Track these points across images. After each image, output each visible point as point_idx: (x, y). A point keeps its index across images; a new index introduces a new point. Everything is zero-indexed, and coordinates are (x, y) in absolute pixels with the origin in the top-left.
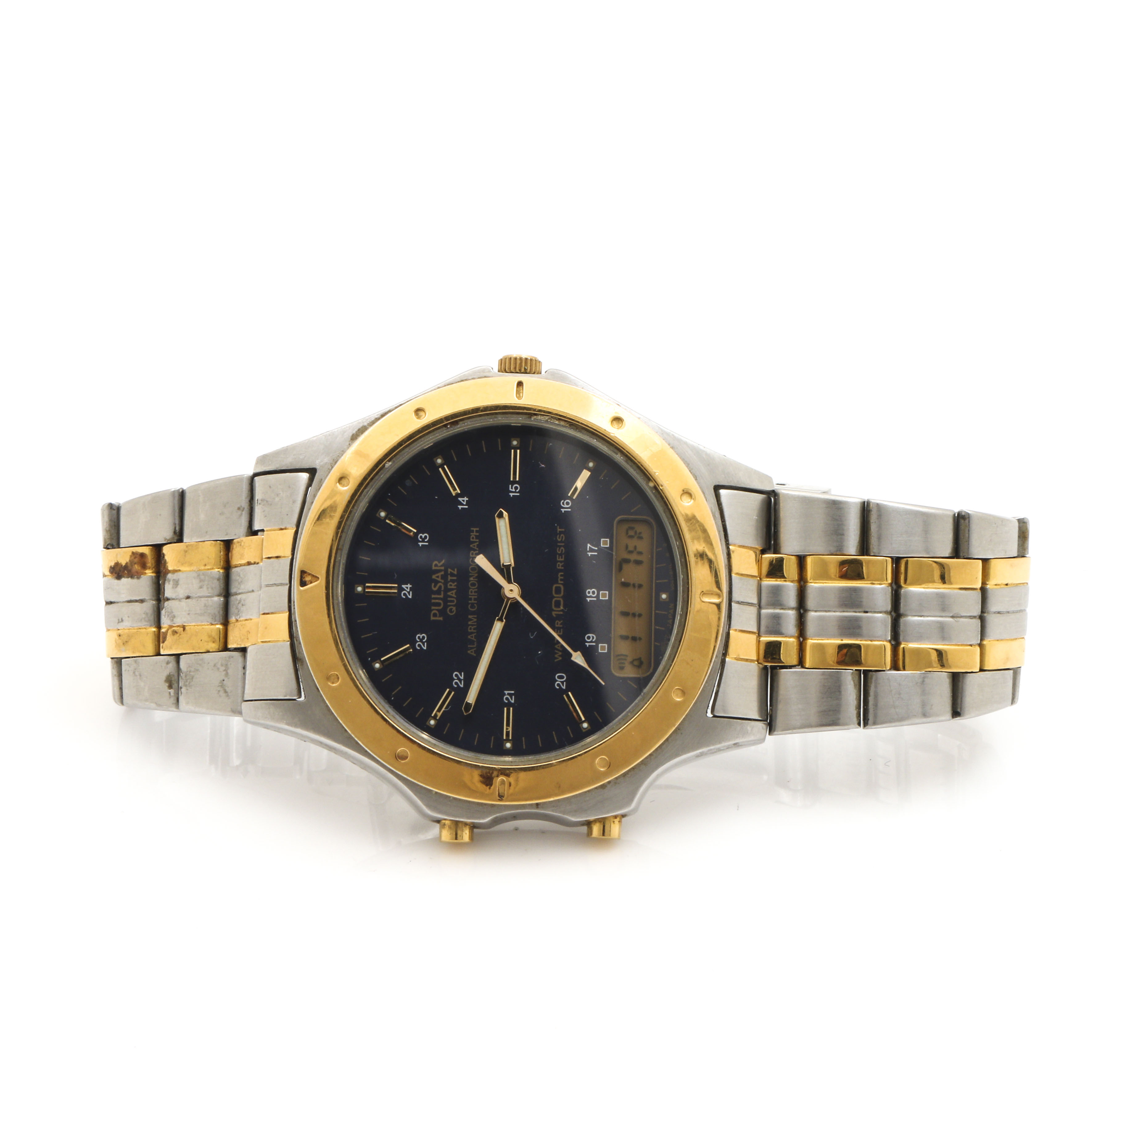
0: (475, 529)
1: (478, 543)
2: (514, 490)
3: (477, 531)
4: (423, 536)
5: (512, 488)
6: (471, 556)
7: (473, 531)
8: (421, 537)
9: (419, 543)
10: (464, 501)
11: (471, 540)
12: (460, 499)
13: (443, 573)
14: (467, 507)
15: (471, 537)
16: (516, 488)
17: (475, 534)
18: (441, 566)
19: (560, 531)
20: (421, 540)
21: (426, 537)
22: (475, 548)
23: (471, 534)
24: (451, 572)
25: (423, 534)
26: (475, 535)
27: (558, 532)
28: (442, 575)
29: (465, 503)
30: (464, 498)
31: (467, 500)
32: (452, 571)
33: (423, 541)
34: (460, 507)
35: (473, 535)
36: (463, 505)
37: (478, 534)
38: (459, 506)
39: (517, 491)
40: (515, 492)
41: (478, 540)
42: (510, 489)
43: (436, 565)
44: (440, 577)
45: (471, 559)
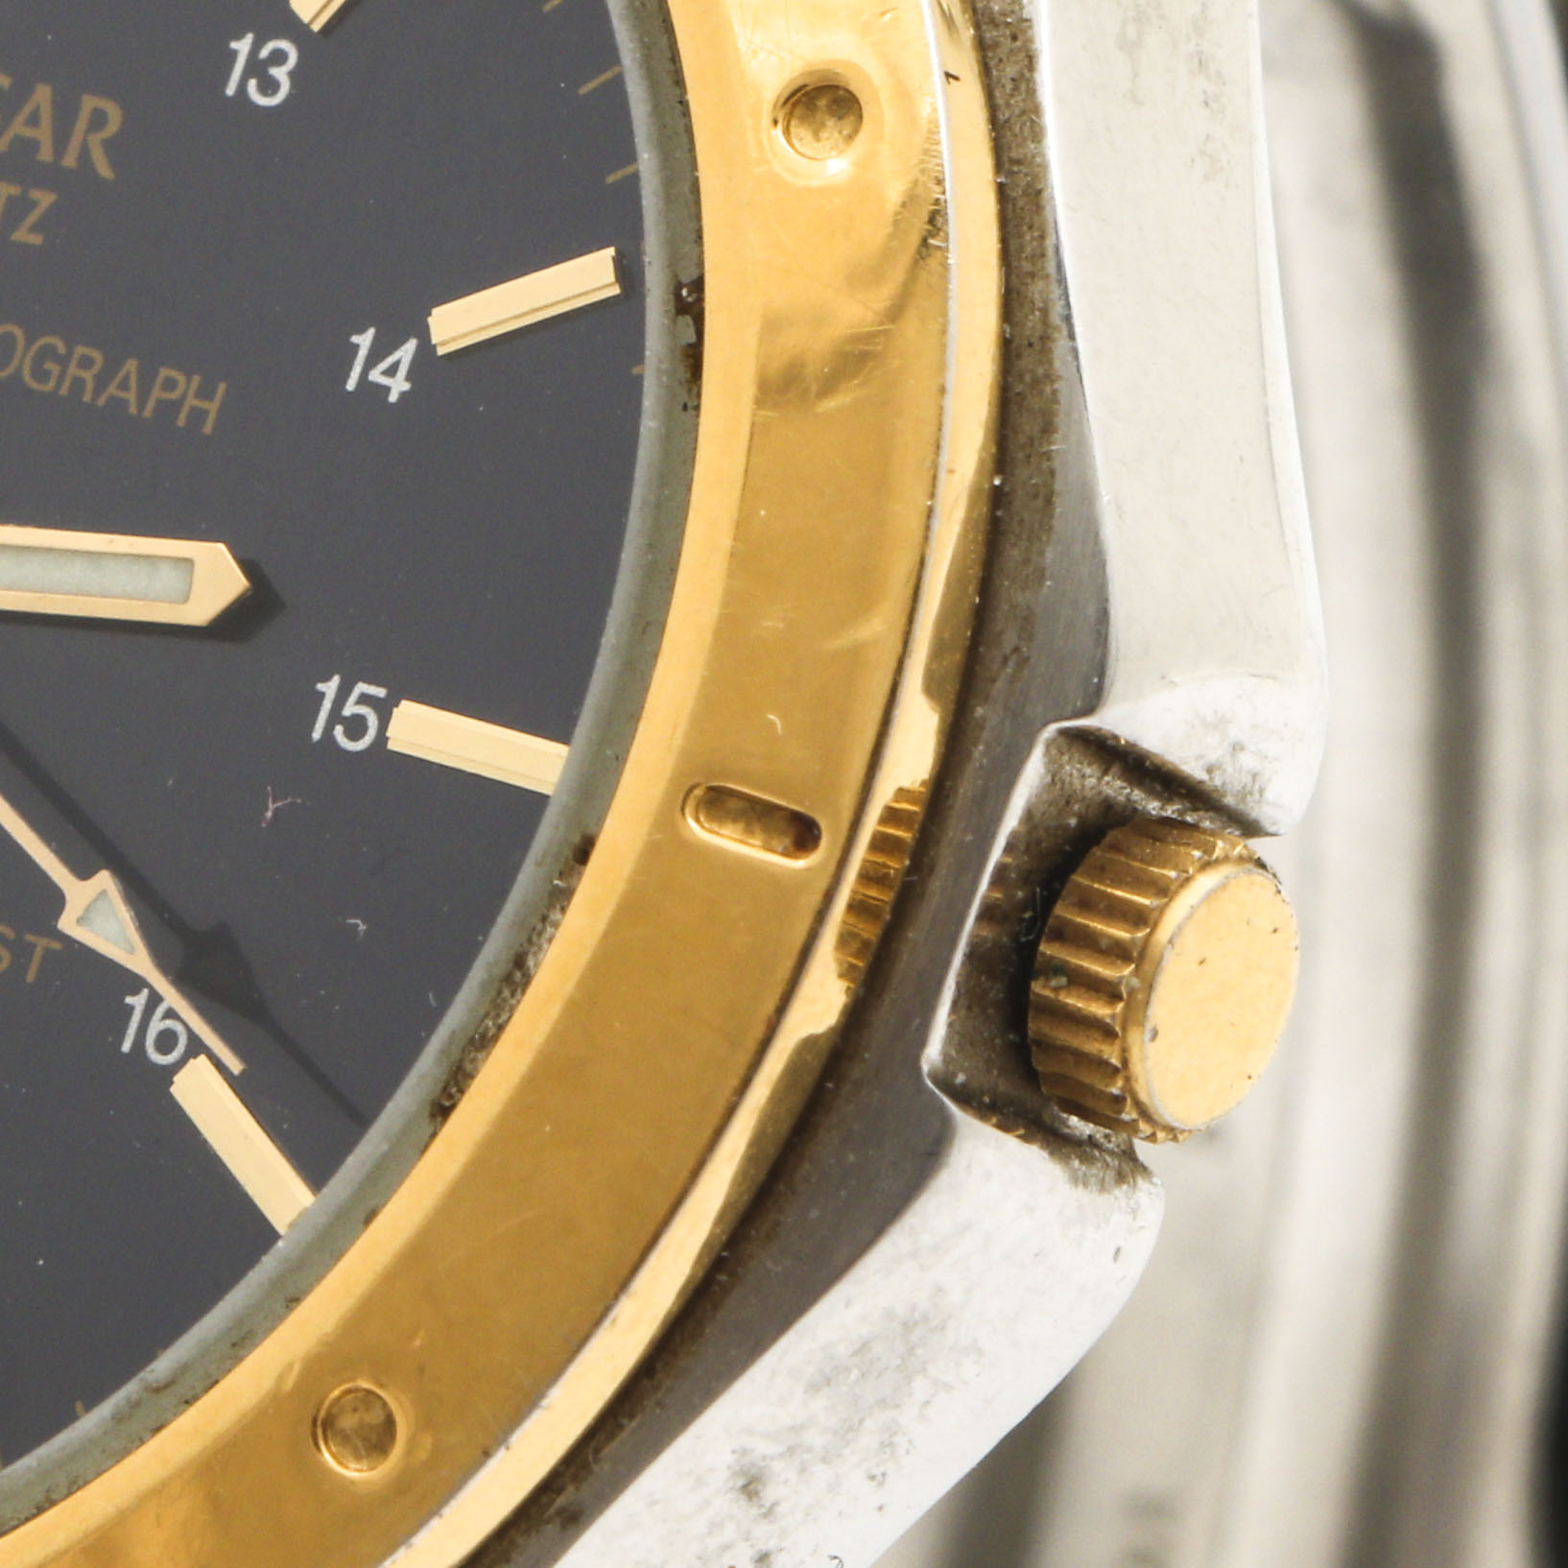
0: (213, 407)
1: (133, 410)
2: (350, 709)
3: (197, 416)
4: (280, 73)
5: (364, 699)
6: (80, 350)
7: (206, 393)
8: (279, 57)
9: (249, 38)
10: (391, 372)
11: (164, 372)
12: (406, 352)
13: (46, 154)
14: (351, 385)
15: (181, 378)
16: (356, 726)
17: (191, 401)
18: (84, 153)
19: (32, 947)
20: (264, 53)
21: (269, 86)
22: (112, 389)
23: (196, 379)
24: (34, 204)
25: (292, 74)
26: (184, 397)
27: (30, 938)
28: (33, 145)
29: (376, 376)
30: (408, 378)
31: (387, 390)
32: (34, 217)
33: (256, 68)
34: (364, 341)
35: (180, 386)
36: (371, 362)
37: (182, 421)
38: (371, 332)
39: (339, 730)
40: (335, 717)
41: (148, 413)
42: (362, 688)
43: (98, 120)
44: (28, 132)
45: (61, 348)
